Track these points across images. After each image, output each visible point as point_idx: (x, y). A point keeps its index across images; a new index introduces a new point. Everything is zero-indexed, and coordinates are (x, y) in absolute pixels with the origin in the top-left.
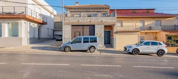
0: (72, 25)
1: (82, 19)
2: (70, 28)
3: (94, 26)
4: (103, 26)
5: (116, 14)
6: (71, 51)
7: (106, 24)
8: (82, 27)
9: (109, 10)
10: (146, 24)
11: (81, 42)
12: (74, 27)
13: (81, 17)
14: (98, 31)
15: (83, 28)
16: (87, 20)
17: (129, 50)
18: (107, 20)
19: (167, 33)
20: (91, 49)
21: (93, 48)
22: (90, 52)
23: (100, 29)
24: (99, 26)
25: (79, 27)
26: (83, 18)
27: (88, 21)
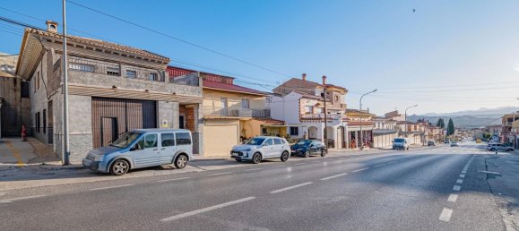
0: (93, 98)
1: (125, 83)
2: (86, 104)
3: (155, 103)
4: (176, 106)
5: (201, 81)
6: (131, 171)
7: (183, 101)
8: (123, 104)
9: (165, 66)
10: (230, 104)
11: (156, 145)
12: (100, 102)
13: (122, 77)
14: (165, 115)
15: (126, 107)
16: (138, 88)
17: (247, 156)
18: (185, 93)
19: (262, 123)
20: (179, 161)
21: (183, 157)
22: (178, 168)
23: (171, 111)
24: (168, 106)
25: (112, 103)
26: (128, 81)
27: (142, 90)
